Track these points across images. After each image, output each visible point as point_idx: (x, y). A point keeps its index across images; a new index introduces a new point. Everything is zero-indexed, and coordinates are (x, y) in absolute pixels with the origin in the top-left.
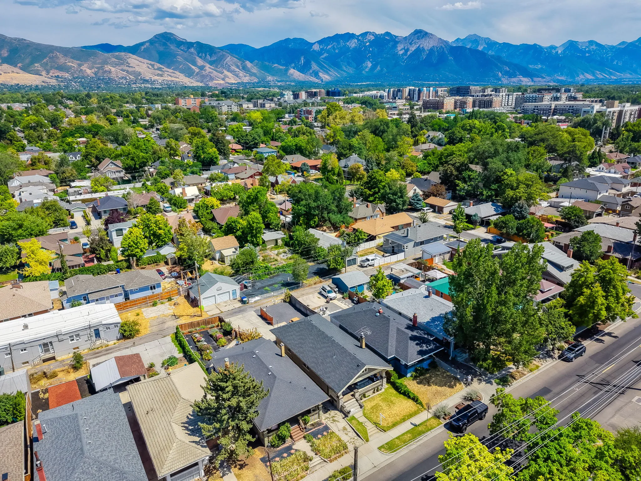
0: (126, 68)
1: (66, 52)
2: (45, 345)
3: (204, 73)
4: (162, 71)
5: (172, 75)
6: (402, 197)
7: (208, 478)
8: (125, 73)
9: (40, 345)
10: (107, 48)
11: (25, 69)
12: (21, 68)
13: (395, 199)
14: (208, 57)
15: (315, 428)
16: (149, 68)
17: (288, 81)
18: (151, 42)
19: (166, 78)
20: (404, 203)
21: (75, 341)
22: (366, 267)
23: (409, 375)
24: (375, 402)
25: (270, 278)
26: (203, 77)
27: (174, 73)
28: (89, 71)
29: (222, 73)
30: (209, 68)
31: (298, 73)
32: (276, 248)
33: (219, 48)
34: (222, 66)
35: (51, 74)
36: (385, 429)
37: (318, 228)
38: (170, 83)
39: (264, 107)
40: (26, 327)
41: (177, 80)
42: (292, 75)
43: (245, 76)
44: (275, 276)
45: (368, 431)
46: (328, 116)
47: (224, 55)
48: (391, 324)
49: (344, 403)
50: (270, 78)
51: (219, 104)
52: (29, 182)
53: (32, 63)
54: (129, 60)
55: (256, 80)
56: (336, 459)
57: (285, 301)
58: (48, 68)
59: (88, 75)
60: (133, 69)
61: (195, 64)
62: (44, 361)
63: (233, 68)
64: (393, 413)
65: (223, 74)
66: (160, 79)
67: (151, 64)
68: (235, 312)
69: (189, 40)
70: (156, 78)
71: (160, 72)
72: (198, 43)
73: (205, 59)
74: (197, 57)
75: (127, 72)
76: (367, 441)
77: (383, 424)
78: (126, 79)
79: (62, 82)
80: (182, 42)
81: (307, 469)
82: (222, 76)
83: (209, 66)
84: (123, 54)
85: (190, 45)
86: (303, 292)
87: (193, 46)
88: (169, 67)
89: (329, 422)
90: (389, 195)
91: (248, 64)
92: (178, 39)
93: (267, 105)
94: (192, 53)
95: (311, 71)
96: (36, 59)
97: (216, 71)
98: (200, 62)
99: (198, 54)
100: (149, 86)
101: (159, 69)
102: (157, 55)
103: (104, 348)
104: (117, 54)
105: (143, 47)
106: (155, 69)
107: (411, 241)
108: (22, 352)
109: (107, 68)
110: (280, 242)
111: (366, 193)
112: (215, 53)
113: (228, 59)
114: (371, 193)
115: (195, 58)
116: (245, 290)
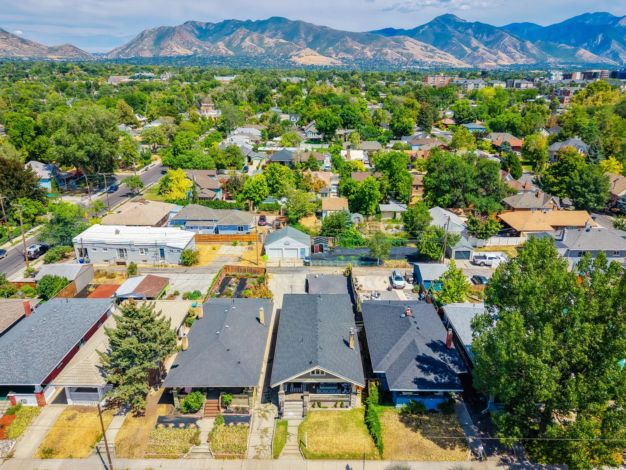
0: (401, 50)
1: (354, 36)
2: (121, 250)
3: (476, 54)
4: (434, 52)
5: (443, 56)
6: (597, 191)
7: (105, 410)
8: (399, 55)
9: (117, 249)
10: (390, 32)
11: (321, 52)
12: (319, 52)
13: (584, 192)
14: (485, 38)
15: (237, 413)
16: (422, 49)
17: (574, 64)
18: (430, 24)
19: (436, 60)
20: (599, 201)
21: (144, 254)
22: (479, 265)
23: (399, 406)
24: (327, 418)
25: (357, 249)
26: (475, 58)
27: (445, 55)
28: (369, 54)
29: (495, 54)
30: (483, 49)
31: (590, 54)
32: (393, 222)
33: (499, 28)
34: (498, 48)
35: (339, 56)
36: (308, 456)
37: (451, 209)
38: (438, 64)
39: (520, 87)
40: (117, 232)
41: (447, 61)
42: (581, 56)
43: (521, 58)
44: (363, 248)
45: (285, 447)
46: (586, 97)
47: (502, 36)
48: (409, 332)
49: (286, 401)
50: (551, 60)
51: (466, 82)
52: (242, 132)
53: (327, 47)
54: (406, 43)
55: (534, 62)
56: (223, 458)
57: (344, 275)
58: (338, 50)
59: (368, 57)
60: (407, 51)
61: (468, 45)
62: (118, 263)
63: (511, 49)
64: (334, 441)
65: (497, 56)
66: (430, 61)
67: (424, 47)
68: (290, 271)
69: (468, 21)
70: (427, 59)
71: (431, 54)
72: (478, 24)
73: (480, 40)
74: (473, 38)
75: (402, 54)
76: (276, 457)
77: (310, 448)
78: (399, 61)
79: (346, 63)
80: (461, 23)
81: (186, 451)
82: (495, 57)
83: (484, 47)
84: (402, 37)
85: (469, 25)
86: (373, 272)
87: (471, 27)
88: (442, 49)
89: (257, 415)
90: (577, 186)
91: (529, 44)
92: (458, 20)
93: (523, 86)
94: (468, 34)
95: (608, 51)
96: (331, 43)
97: (490, 52)
98: (475, 43)
99: (475, 34)
100: (418, 67)
101: (432, 51)
102: (433, 37)
103: (163, 268)
104: (396, 37)
105: (421, 30)
106: (427, 51)
107: (564, 246)
108: (104, 251)
109: (385, 50)
110: (399, 216)
111: (548, 179)
112: (493, 33)
113: (507, 39)
114: (556, 181)
115: (471, 39)
116: (320, 253)
